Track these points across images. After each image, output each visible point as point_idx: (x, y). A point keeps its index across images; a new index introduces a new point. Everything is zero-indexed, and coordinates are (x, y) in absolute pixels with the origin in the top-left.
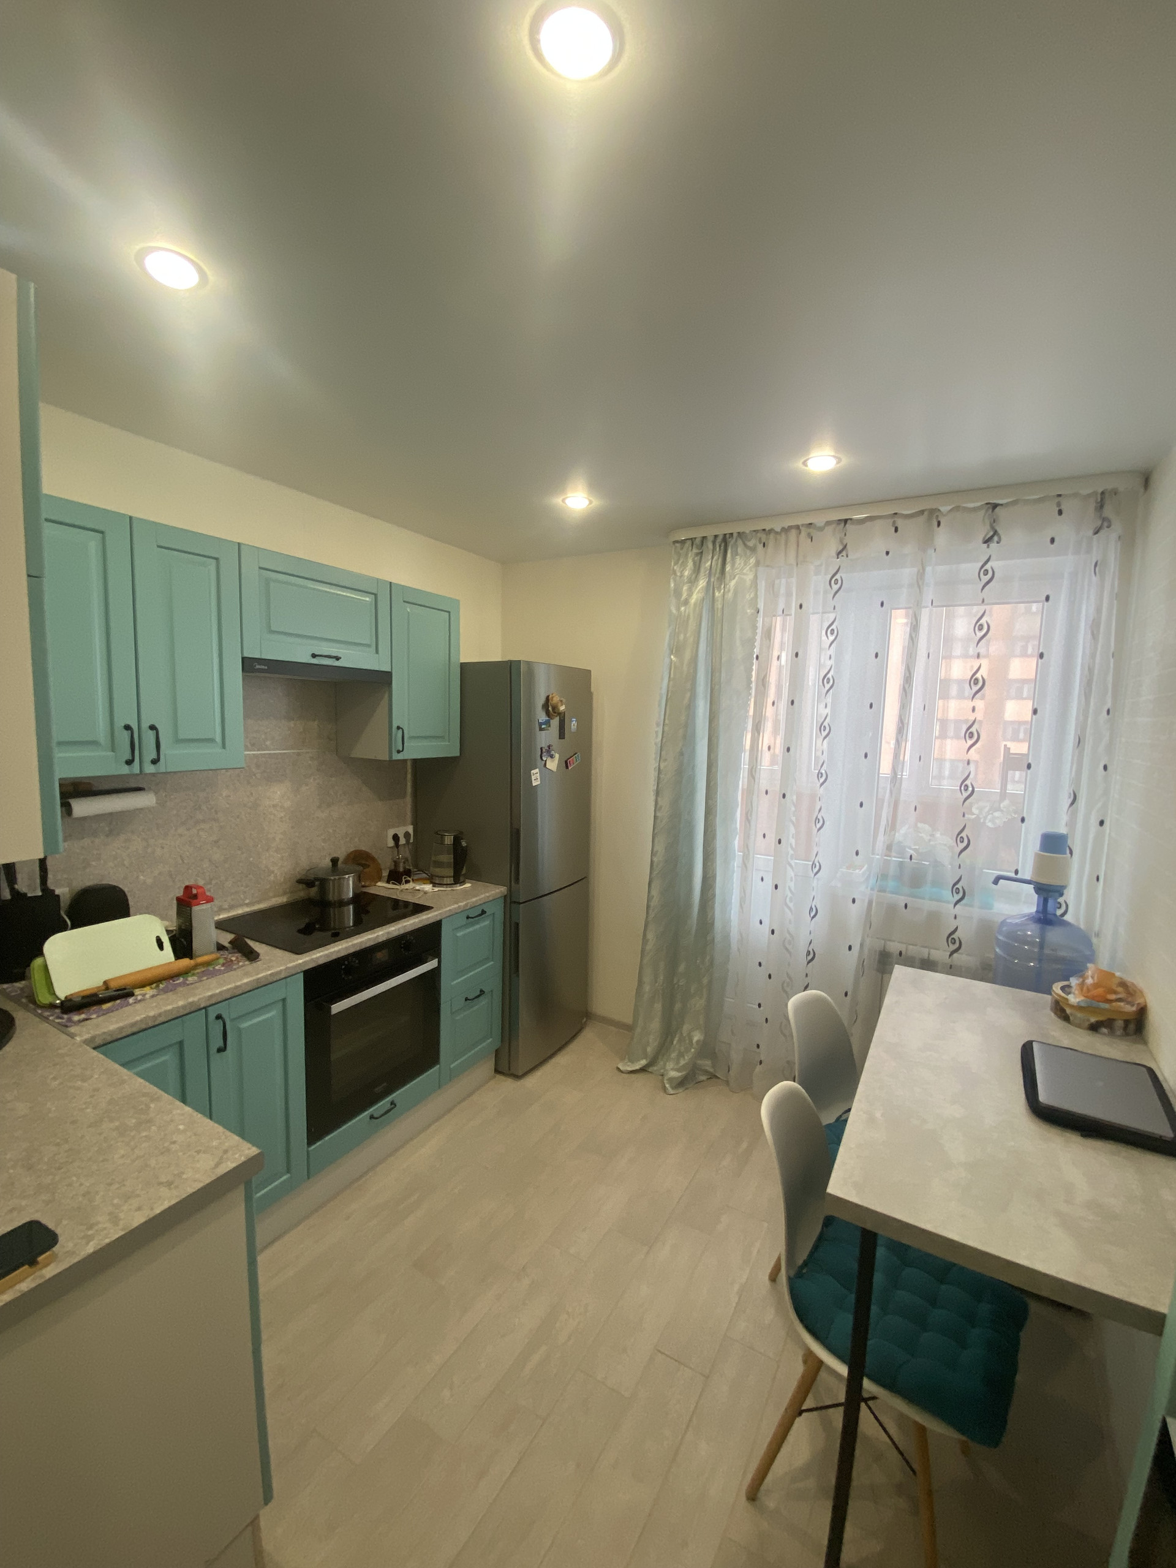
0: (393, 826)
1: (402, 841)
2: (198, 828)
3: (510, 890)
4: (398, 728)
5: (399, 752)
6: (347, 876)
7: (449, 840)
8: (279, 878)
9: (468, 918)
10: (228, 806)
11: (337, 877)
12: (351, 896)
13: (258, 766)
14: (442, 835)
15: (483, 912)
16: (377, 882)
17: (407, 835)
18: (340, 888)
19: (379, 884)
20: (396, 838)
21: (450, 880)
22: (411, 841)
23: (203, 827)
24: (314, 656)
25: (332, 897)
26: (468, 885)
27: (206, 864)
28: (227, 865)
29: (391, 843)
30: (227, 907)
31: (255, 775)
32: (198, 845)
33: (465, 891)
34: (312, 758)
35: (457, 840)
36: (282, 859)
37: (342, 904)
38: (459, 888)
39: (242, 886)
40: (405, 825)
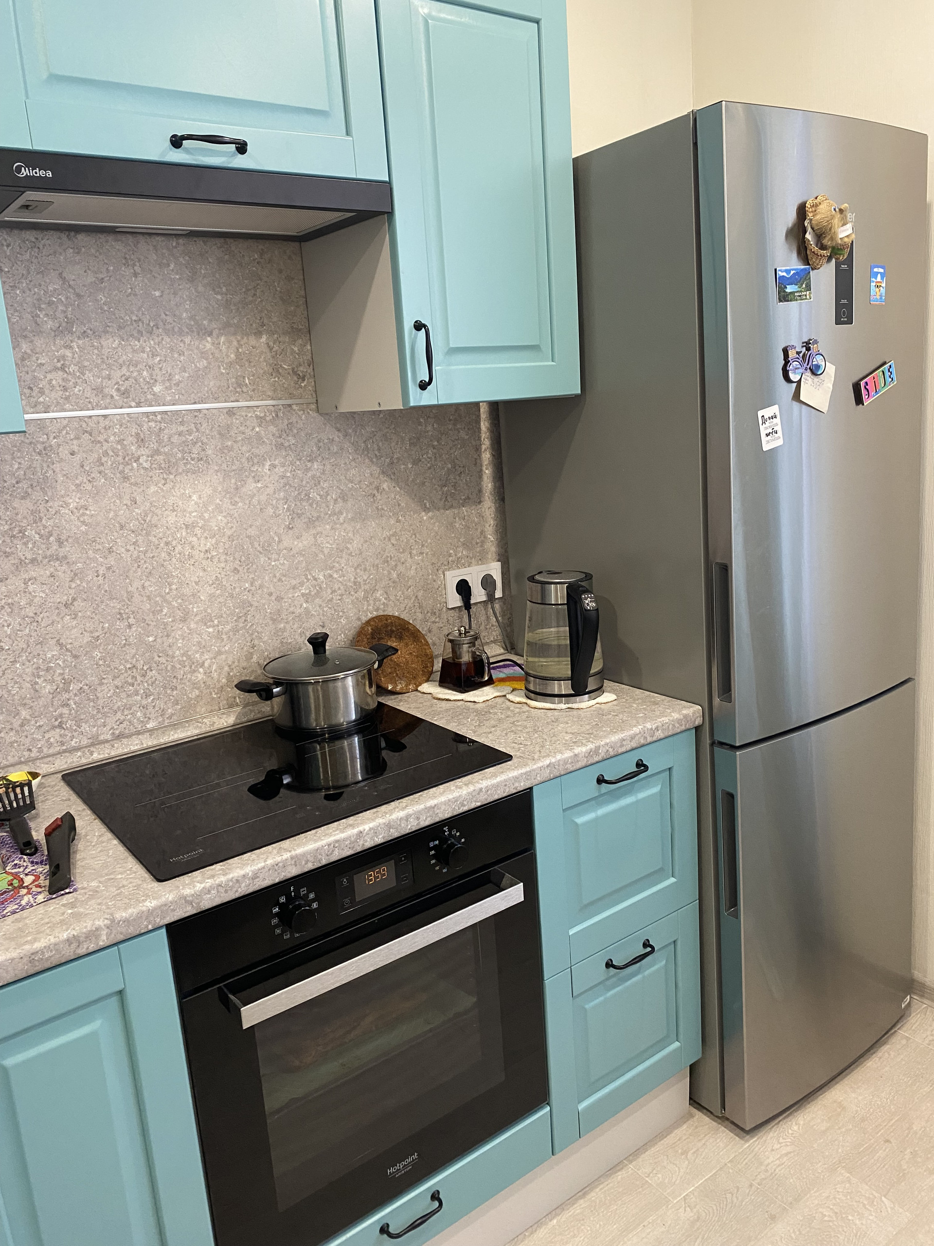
0: (458, 563)
1: (478, 595)
2: (26, 576)
3: (710, 712)
4: (419, 326)
5: (423, 386)
6: (341, 675)
7: (557, 594)
8: (215, 675)
9: (601, 780)
10: (83, 528)
11: (320, 678)
12: (353, 717)
13: (141, 441)
14: (544, 583)
15: (642, 767)
16: (420, 684)
17: (488, 582)
18: (329, 703)
19: (426, 687)
20: (463, 588)
21: (565, 687)
22: (498, 594)
23: (33, 574)
24: (177, 142)
25: (315, 720)
26: (607, 697)
27: (52, 652)
28: (97, 654)
29: (455, 600)
30: (109, 737)
31: (137, 460)
32: (30, 612)
33: (600, 713)
34: (261, 420)
35: (574, 594)
36: (219, 636)
37: (337, 734)
38: (584, 703)
39: (137, 693)
40: (482, 559)
